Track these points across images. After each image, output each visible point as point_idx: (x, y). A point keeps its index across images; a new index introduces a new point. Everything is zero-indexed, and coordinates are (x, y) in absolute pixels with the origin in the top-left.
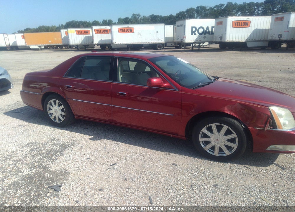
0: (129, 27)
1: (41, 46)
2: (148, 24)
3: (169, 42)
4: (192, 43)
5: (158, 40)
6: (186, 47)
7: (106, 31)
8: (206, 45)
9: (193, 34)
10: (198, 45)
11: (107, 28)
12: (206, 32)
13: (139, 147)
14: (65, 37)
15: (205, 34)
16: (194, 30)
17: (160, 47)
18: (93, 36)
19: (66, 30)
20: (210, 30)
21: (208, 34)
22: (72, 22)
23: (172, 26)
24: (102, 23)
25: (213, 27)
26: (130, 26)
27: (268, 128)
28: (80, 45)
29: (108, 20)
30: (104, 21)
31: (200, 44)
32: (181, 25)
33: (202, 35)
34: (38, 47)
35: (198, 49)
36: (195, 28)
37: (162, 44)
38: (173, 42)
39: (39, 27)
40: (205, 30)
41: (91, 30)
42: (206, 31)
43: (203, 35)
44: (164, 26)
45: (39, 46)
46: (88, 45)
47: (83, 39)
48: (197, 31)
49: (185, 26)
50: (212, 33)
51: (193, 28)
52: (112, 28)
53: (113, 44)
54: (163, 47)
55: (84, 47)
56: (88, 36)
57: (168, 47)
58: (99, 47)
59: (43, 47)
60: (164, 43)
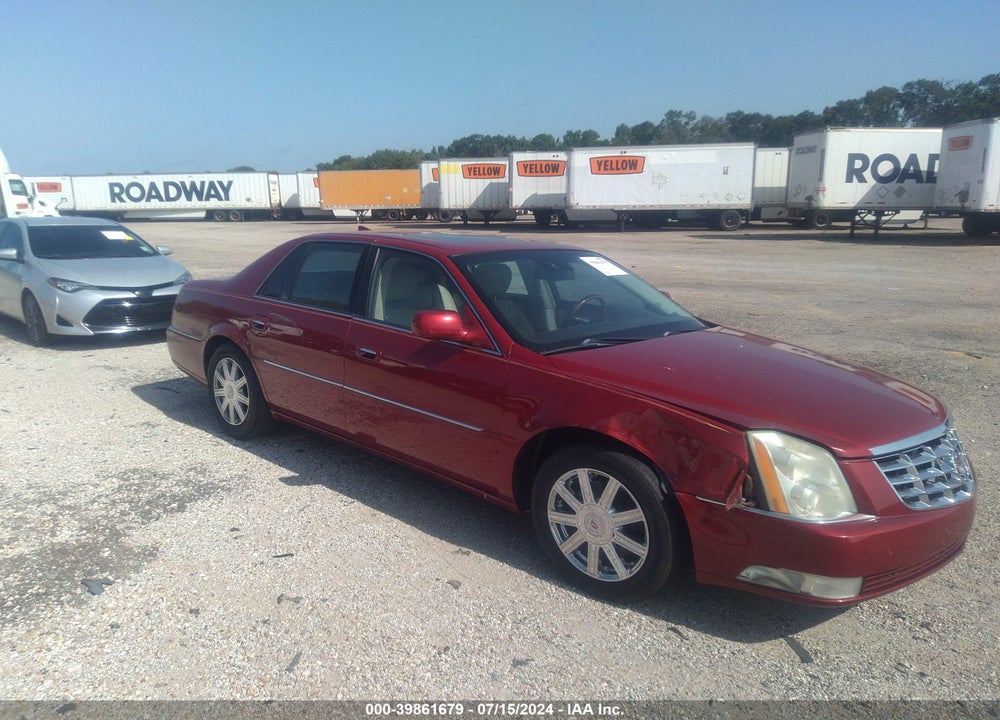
0: (627, 154)
1: (362, 211)
2: (719, 142)
3: (770, 206)
4: (853, 212)
5: (728, 196)
6: (834, 224)
7: (553, 169)
8: (914, 221)
9: (855, 177)
10: (874, 218)
11: (559, 159)
12: (906, 176)
13: (396, 520)
14: (430, 185)
15: (901, 180)
16: (858, 164)
17: (734, 222)
18: (510, 184)
19: (434, 165)
20: (924, 166)
21: (914, 181)
22: (472, 139)
23: (784, 153)
24: (561, 140)
25: (933, 158)
26: (633, 152)
27: (738, 502)
28: (470, 209)
29: (583, 131)
30: (570, 134)
31: (879, 213)
32: (811, 149)
33: (887, 185)
34: (354, 214)
35: (872, 231)
36: (864, 158)
37: (742, 212)
38: (784, 206)
39: (373, 155)
40: (902, 167)
41: (507, 163)
42: (906, 169)
43: (894, 185)
44: (752, 151)
45: (357, 211)
46: (496, 212)
47: (481, 191)
48: (870, 168)
49: (823, 151)
50: (931, 177)
51: (852, 157)
52: (570, 159)
53: (569, 207)
54: (744, 222)
55: (483, 217)
56: (499, 183)
57: (764, 221)
58: (530, 217)
59: (369, 214)
60: (748, 208)
